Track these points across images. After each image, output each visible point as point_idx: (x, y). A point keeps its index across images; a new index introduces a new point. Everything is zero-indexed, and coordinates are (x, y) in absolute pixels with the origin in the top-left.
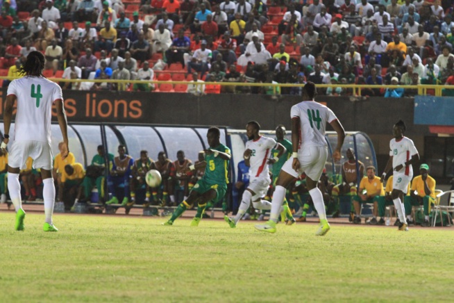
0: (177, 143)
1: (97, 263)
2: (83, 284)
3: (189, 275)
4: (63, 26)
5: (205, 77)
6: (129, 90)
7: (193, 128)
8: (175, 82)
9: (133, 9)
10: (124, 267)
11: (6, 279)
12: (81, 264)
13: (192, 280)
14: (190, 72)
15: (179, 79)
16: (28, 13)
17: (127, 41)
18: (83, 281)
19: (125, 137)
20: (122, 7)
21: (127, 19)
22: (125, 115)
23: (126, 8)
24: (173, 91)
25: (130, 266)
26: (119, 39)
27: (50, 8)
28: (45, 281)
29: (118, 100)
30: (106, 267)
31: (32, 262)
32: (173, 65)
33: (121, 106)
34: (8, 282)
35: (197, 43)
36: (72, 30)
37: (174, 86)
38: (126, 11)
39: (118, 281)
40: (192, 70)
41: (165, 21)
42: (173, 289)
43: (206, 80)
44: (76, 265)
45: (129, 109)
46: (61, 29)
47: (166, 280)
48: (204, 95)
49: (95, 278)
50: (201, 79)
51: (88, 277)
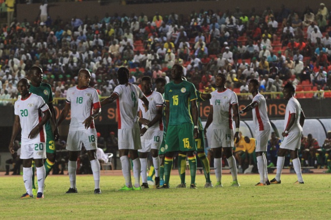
0: (308, 128)
1: (263, 203)
2: (255, 216)
3: (319, 208)
4: (237, 62)
5: (324, 87)
6: (278, 98)
7: (318, 119)
8: (305, 92)
9: (278, 49)
10: (279, 204)
11: (208, 215)
12: (253, 204)
13: (321, 211)
14: (314, 85)
15: (308, 90)
16: (215, 56)
17: (276, 69)
18: (255, 214)
19: (276, 126)
20: (271, 48)
21: (275, 56)
22: (276, 113)
23: (273, 49)
24: (304, 97)
25: (282, 204)
26: (271, 68)
27: (227, 52)
28: (232, 215)
29: (272, 104)
30: (268, 205)
31: (224, 204)
32: (304, 82)
33: (273, 108)
34: (210, 217)
35: (318, 68)
36: (242, 64)
37: (305, 95)
38: (274, 51)
39: (275, 213)
40: (316, 84)
41: (298, 56)
42: (309, 217)
43: (325, 90)
44: (250, 204)
45: (278, 110)
46: (236, 64)
47: (305, 212)
48: (324, 99)
49: (262, 212)
50: (321, 89)
51: (257, 212)
